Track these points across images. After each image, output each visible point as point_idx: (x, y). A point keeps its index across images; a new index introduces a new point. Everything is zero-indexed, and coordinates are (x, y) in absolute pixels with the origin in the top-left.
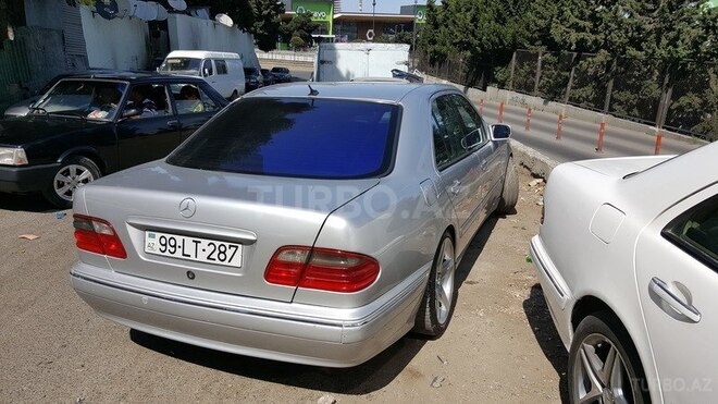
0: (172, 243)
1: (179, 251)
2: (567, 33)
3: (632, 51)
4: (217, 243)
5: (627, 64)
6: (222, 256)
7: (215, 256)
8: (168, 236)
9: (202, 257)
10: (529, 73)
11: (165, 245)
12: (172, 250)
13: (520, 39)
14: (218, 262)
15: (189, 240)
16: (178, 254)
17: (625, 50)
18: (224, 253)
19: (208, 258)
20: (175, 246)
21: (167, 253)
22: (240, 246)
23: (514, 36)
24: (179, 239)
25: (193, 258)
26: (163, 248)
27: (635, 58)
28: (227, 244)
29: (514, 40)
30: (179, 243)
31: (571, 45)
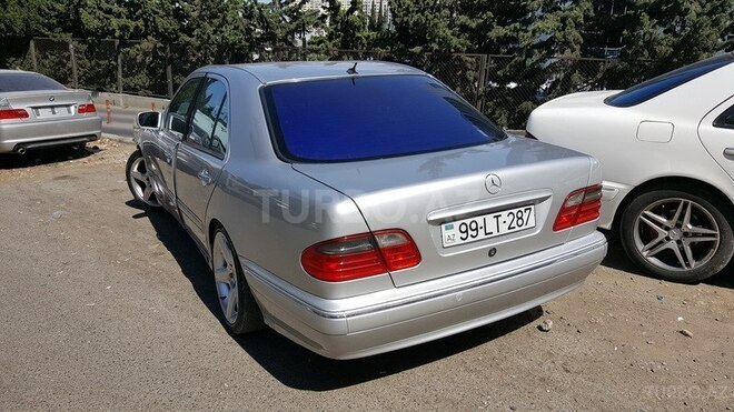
0: (474, 226)
1: (481, 232)
2: (107, 19)
3: (185, 38)
4: (515, 211)
5: (183, 50)
6: (520, 222)
7: (514, 224)
8: (468, 221)
9: (504, 229)
10: (57, 64)
11: (467, 231)
12: (474, 233)
13: (33, 25)
14: (517, 228)
15: (489, 218)
16: (481, 235)
17: (178, 37)
18: (521, 218)
19: (509, 228)
20: (477, 229)
21: (470, 239)
22: (532, 207)
23: (26, 22)
24: (479, 220)
25: (495, 234)
26: (464, 236)
27: (188, 43)
28: (522, 209)
29: (28, 26)
30: (481, 224)
31: (114, 31)
